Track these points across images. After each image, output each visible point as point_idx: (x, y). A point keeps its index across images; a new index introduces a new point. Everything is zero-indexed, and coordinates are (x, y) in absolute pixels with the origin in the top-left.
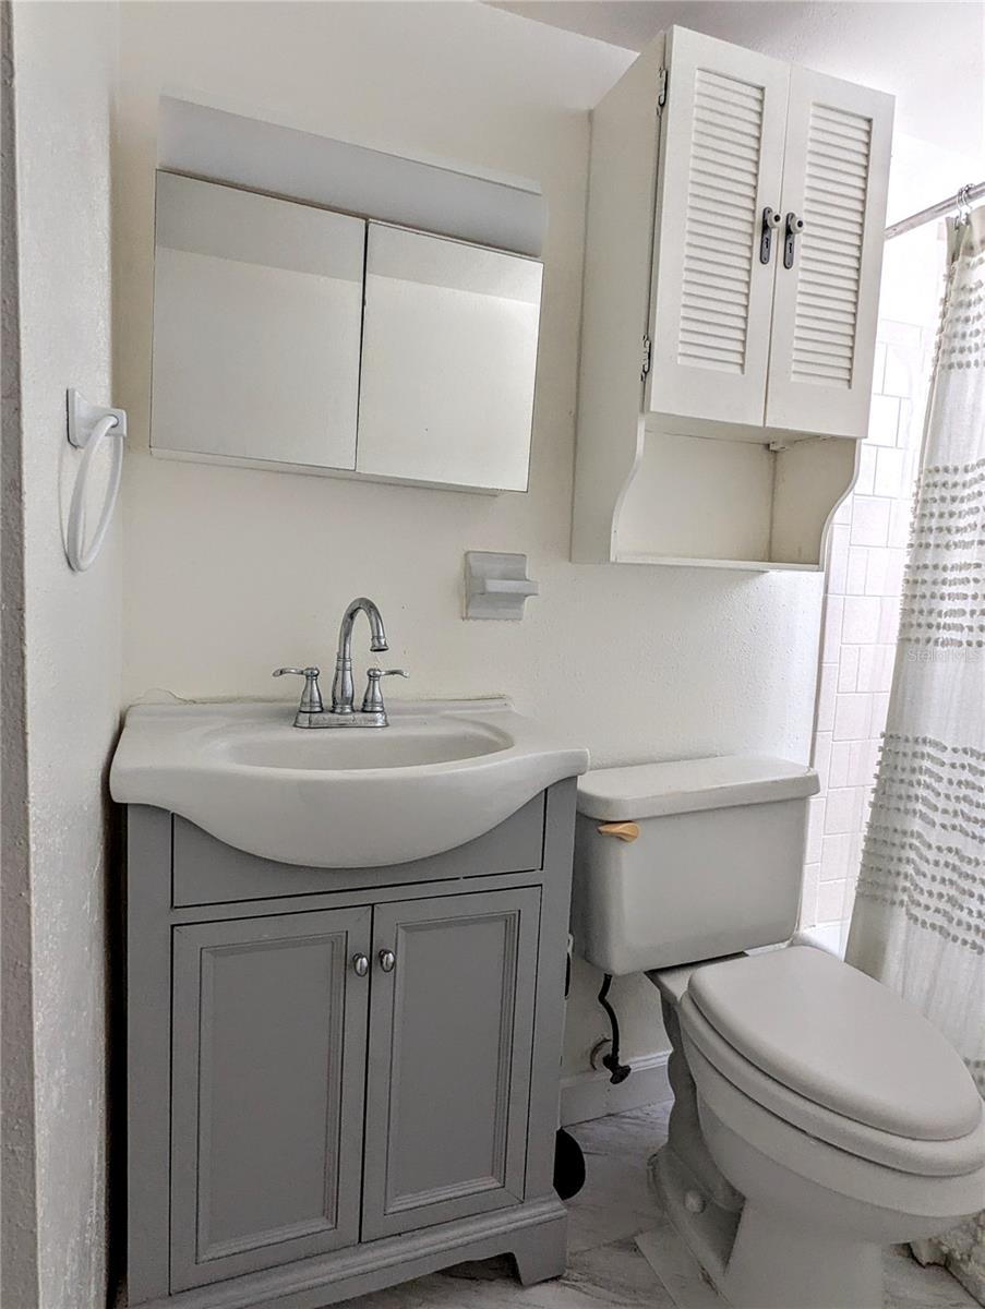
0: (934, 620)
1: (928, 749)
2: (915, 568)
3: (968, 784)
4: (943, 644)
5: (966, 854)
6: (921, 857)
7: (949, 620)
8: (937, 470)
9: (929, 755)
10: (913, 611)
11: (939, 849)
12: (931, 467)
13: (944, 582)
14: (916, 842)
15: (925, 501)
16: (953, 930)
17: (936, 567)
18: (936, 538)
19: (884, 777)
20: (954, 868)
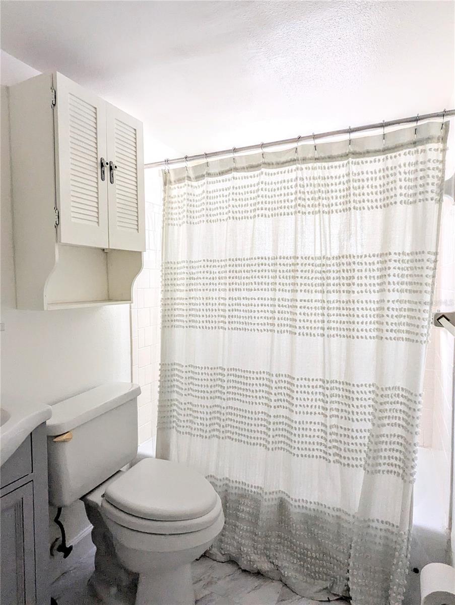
0: (173, 318)
1: (176, 367)
2: (165, 299)
3: (192, 378)
4: (177, 327)
5: (194, 403)
6: (179, 408)
7: (178, 318)
8: (168, 263)
9: (177, 369)
10: (166, 315)
11: (185, 404)
12: (166, 261)
13: (175, 304)
14: (176, 403)
15: (165, 274)
16: (193, 432)
17: (172, 299)
18: (171, 288)
19: (162, 380)
20: (190, 409)
